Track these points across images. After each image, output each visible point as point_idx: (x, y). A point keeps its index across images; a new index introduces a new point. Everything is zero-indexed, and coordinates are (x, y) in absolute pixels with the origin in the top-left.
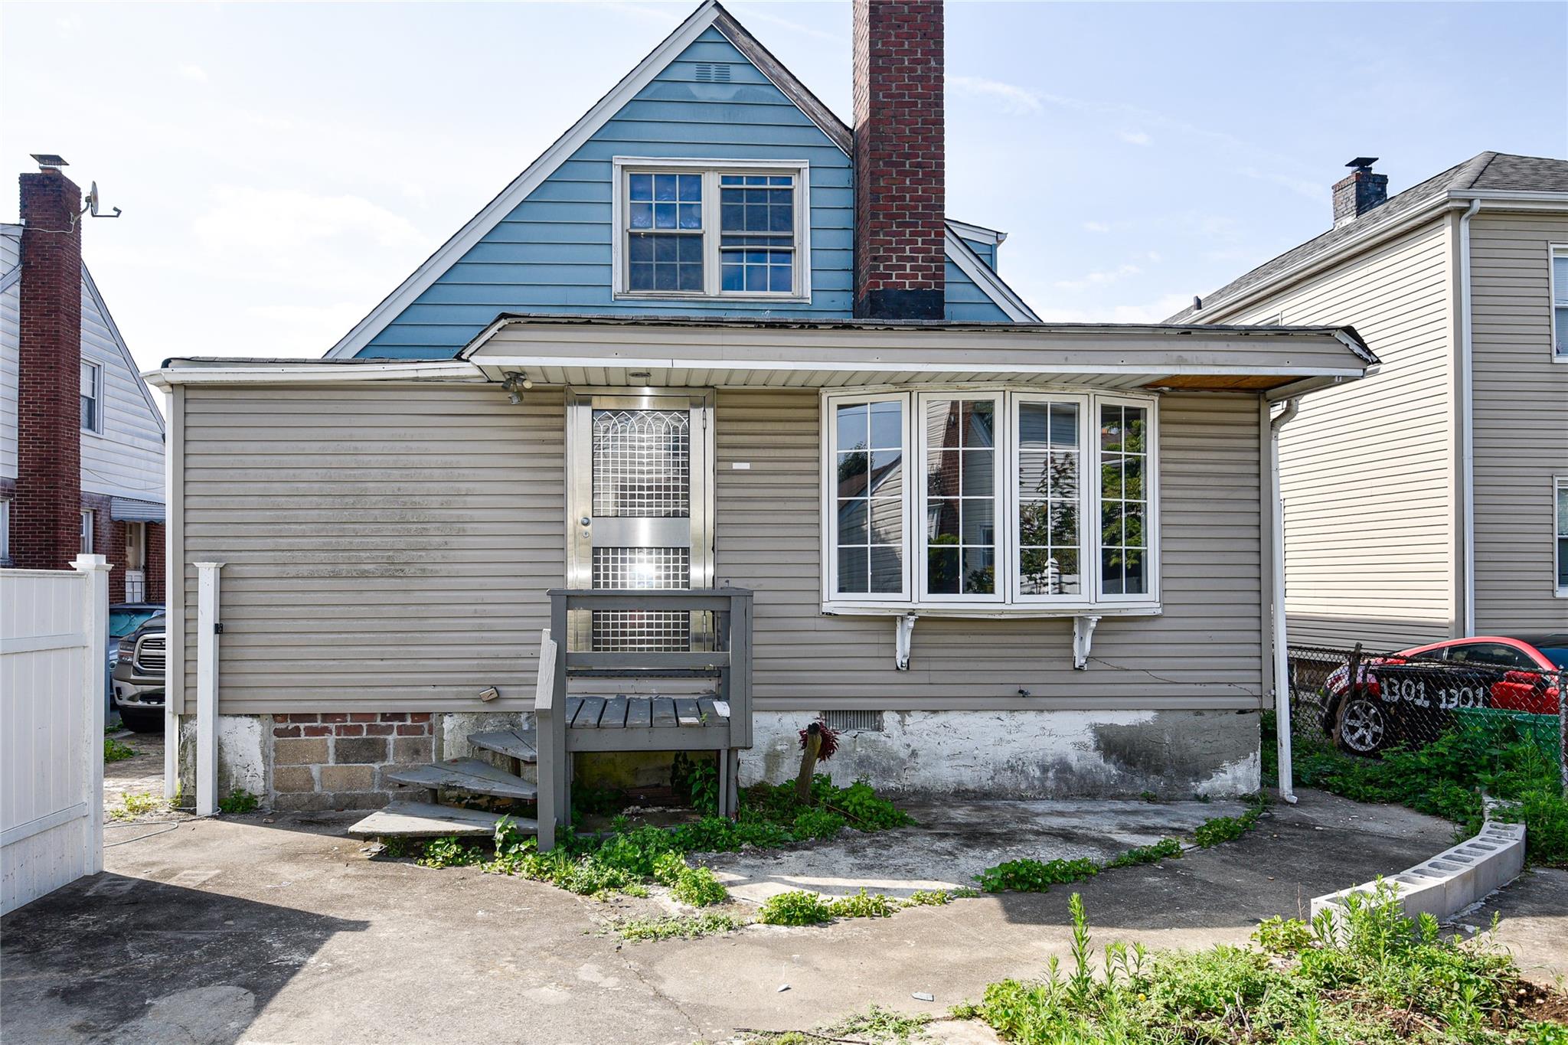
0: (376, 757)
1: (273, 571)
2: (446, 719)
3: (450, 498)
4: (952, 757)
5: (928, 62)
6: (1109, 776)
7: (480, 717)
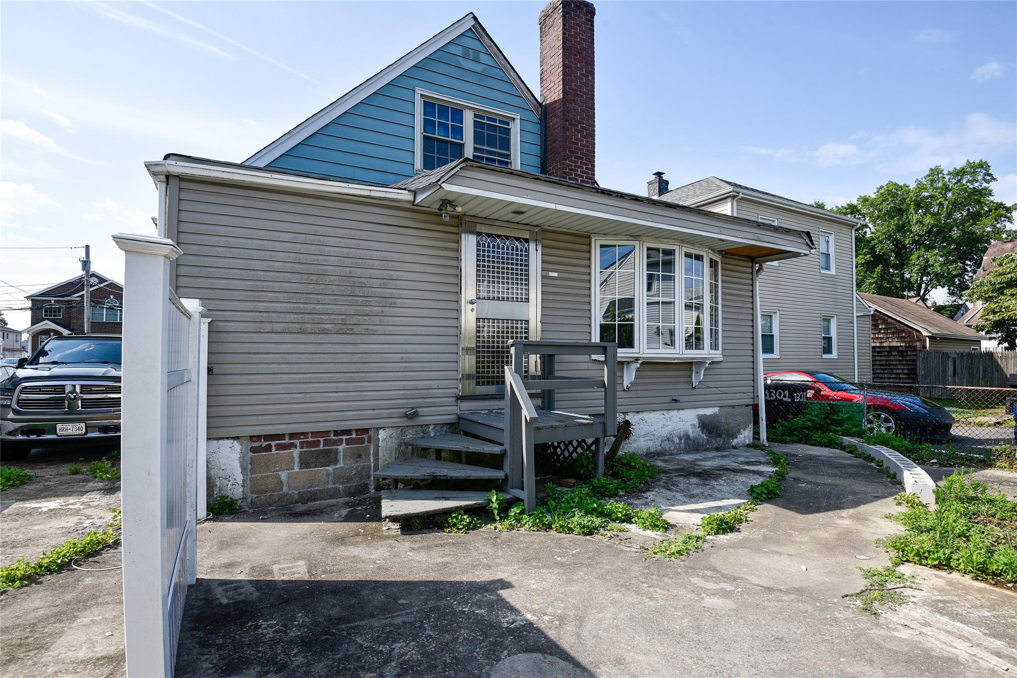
0: (330, 462)
1: (252, 327)
2: (381, 432)
3: (384, 281)
4: (645, 436)
6: (703, 440)
7: (402, 429)
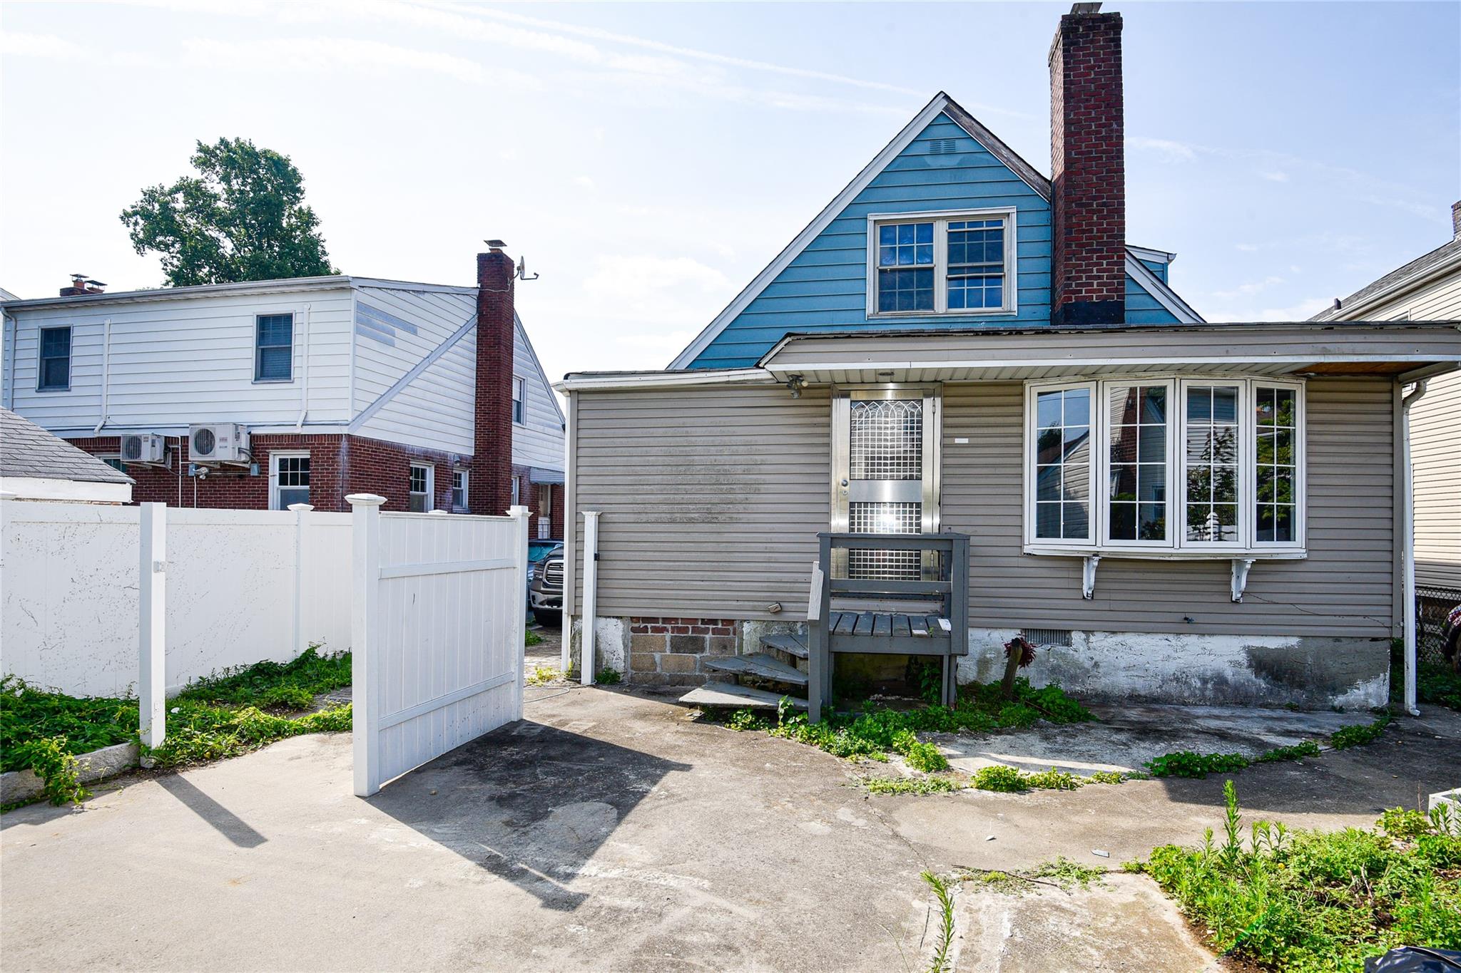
0: (698, 649)
1: (632, 517)
2: (745, 624)
3: (749, 467)
4: (1127, 669)
5: (1112, 125)
6: (1259, 689)
7: (768, 624)
